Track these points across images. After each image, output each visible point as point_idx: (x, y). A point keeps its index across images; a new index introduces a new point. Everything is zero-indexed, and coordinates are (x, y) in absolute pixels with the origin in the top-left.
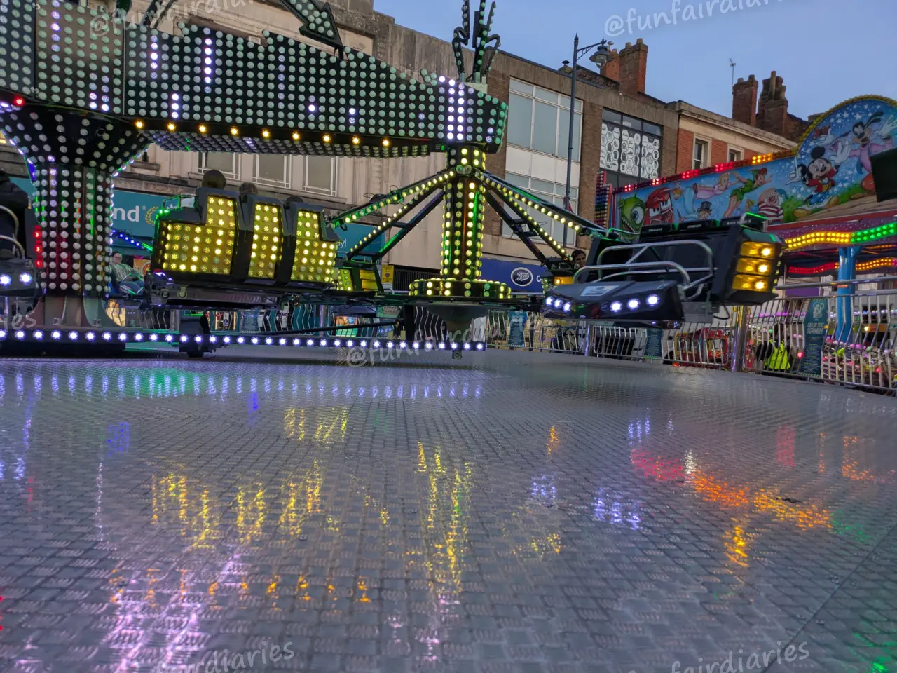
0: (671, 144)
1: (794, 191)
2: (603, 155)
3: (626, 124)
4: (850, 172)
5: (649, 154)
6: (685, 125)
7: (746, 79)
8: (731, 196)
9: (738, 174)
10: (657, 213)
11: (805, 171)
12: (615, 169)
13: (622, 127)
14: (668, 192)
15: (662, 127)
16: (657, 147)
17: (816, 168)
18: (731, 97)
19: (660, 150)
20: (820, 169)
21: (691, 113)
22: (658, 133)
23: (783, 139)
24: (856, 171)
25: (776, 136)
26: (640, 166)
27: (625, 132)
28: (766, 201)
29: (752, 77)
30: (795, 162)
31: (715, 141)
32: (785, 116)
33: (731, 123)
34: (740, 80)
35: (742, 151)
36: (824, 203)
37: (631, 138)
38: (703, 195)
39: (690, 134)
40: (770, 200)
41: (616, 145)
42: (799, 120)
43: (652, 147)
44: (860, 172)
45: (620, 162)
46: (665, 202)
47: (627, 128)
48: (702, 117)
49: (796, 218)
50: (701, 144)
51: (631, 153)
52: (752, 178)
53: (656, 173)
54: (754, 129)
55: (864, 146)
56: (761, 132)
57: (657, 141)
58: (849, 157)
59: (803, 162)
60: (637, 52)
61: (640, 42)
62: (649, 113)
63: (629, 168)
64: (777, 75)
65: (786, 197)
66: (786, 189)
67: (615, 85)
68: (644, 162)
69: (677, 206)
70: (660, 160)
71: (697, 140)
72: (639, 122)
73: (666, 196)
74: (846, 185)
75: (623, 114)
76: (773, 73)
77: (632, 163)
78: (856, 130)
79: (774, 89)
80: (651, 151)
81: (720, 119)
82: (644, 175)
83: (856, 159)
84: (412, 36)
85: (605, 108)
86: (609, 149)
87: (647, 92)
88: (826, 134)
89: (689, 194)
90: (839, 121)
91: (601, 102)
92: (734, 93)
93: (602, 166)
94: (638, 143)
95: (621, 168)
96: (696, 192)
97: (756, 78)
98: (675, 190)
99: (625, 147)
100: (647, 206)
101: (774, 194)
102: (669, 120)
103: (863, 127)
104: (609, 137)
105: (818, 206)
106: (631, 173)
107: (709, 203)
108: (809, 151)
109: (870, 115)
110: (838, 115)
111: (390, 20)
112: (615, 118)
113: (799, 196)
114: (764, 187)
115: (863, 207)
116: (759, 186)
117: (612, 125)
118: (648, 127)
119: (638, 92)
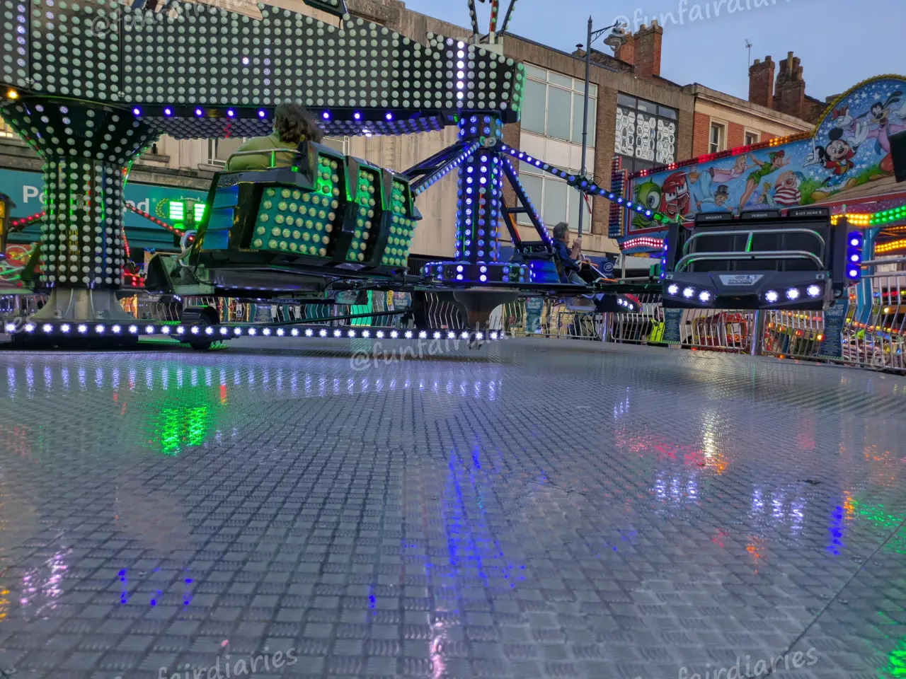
0: (686, 126)
1: (812, 173)
2: (618, 140)
3: (641, 108)
4: (868, 153)
5: (665, 138)
6: (701, 108)
7: (762, 60)
8: (748, 179)
9: (755, 157)
10: (673, 197)
11: (822, 152)
12: (630, 154)
13: (637, 112)
14: (684, 176)
15: (677, 110)
16: (673, 131)
17: (833, 150)
18: (748, 79)
19: (676, 134)
20: (838, 150)
21: (707, 96)
22: (674, 117)
23: (800, 121)
24: (874, 152)
25: (793, 118)
26: (655, 151)
27: (640, 116)
28: (783, 183)
29: (768, 58)
30: (813, 143)
31: (731, 124)
32: (802, 98)
33: (748, 105)
34: (755, 61)
35: (759, 134)
36: (843, 184)
37: (646, 123)
38: (719, 179)
39: (707, 117)
40: (788, 182)
41: (630, 129)
42: (816, 101)
43: (667, 131)
44: (879, 153)
45: (635, 146)
46: (681, 186)
47: (642, 112)
48: (717, 100)
49: (814, 201)
50: (717, 127)
51: (646, 138)
52: (769, 161)
53: (672, 157)
54: (771, 111)
55: (883, 126)
56: (778, 114)
57: (672, 125)
58: (868, 138)
59: (821, 144)
60: (651, 35)
61: (655, 24)
62: (666, 97)
63: (645, 153)
64: (794, 55)
65: (804, 179)
66: (804, 171)
67: (630, 69)
68: (660, 146)
69: (693, 189)
70: (675, 145)
71: (713, 123)
72: (654, 106)
73: (682, 181)
74: (864, 166)
75: (638, 98)
76: (790, 54)
77: (648, 148)
78: (874, 110)
79: (792, 70)
80: (666, 135)
81: (736, 102)
82: (660, 160)
83: (874, 140)
84: (422, 21)
85: (620, 92)
86: (624, 134)
87: (661, 75)
88: (844, 115)
89: (705, 178)
90: (857, 102)
91: (616, 86)
92: (751, 75)
93: (617, 151)
94: (654, 127)
95: (637, 153)
96: (713, 176)
97: (773, 60)
98: (691, 174)
99: (640, 132)
100: (663, 190)
101: (791, 176)
102: (685, 104)
103: (882, 108)
104: (624, 121)
105: (836, 188)
106: (646, 158)
107: (725, 187)
108: (826, 133)
109: (889, 94)
110: (856, 96)
111: (401, 5)
112: (631, 103)
113: (817, 178)
114: (781, 170)
115: (881, 188)
116: (776, 168)
117: (626, 109)
118: (663, 111)
119: (653, 75)
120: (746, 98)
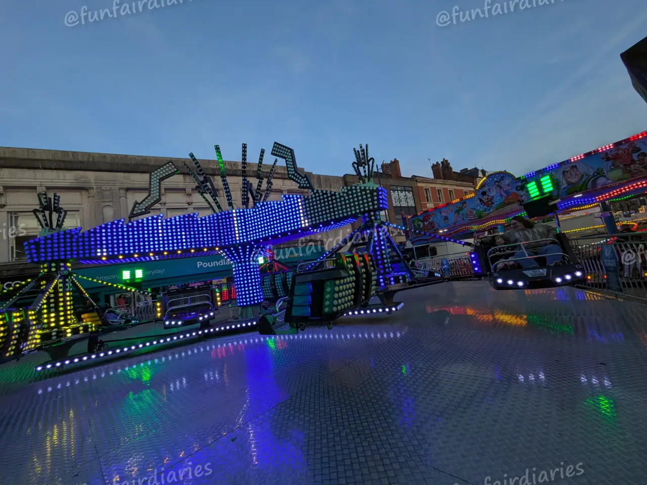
0: (417, 195)
1: (479, 208)
2: (394, 202)
3: (399, 189)
5: (410, 197)
6: (419, 185)
7: (435, 163)
8: (455, 213)
10: (428, 223)
11: (481, 200)
12: (399, 205)
13: (398, 191)
14: (430, 215)
15: (411, 187)
17: (485, 199)
18: (432, 171)
19: (413, 195)
21: (419, 179)
22: (411, 190)
23: (454, 181)
24: (500, 198)
25: (452, 181)
26: (407, 202)
27: (399, 192)
28: (469, 213)
29: (437, 162)
31: (431, 188)
32: (452, 173)
33: (435, 180)
34: (433, 164)
36: (491, 210)
37: (402, 194)
38: (444, 214)
39: (422, 187)
41: (397, 197)
42: (457, 173)
43: (410, 195)
44: (502, 197)
45: (400, 202)
47: (400, 190)
48: (425, 180)
49: (482, 217)
50: (426, 190)
51: (403, 199)
52: (461, 205)
53: (413, 203)
54: (443, 180)
55: (501, 189)
56: (446, 181)
57: (411, 192)
59: (479, 197)
60: (395, 163)
61: (395, 159)
62: (407, 184)
63: (404, 204)
64: (446, 159)
65: (476, 210)
66: (475, 207)
67: (390, 176)
68: (408, 200)
70: (414, 199)
71: (425, 189)
72: (403, 187)
73: (430, 217)
74: (498, 203)
75: (397, 186)
76: (444, 159)
77: (404, 202)
78: (496, 184)
79: (446, 164)
81: (430, 179)
82: (410, 205)
84: (319, 177)
85: (391, 185)
86: (395, 199)
87: (402, 176)
88: (485, 186)
91: (388, 183)
92: (432, 169)
93: (394, 205)
94: (405, 194)
95: (401, 205)
97: (439, 162)
98: (433, 214)
99: (400, 197)
102: (412, 184)
103: (499, 182)
105: (489, 212)
106: (405, 206)
107: (447, 217)
108: (479, 193)
109: (500, 178)
111: (311, 173)
112: (395, 188)
113: (481, 209)
114: (467, 208)
115: (506, 210)
116: (465, 208)
117: (394, 191)
118: (406, 188)
119: (399, 177)
120: (432, 177)
